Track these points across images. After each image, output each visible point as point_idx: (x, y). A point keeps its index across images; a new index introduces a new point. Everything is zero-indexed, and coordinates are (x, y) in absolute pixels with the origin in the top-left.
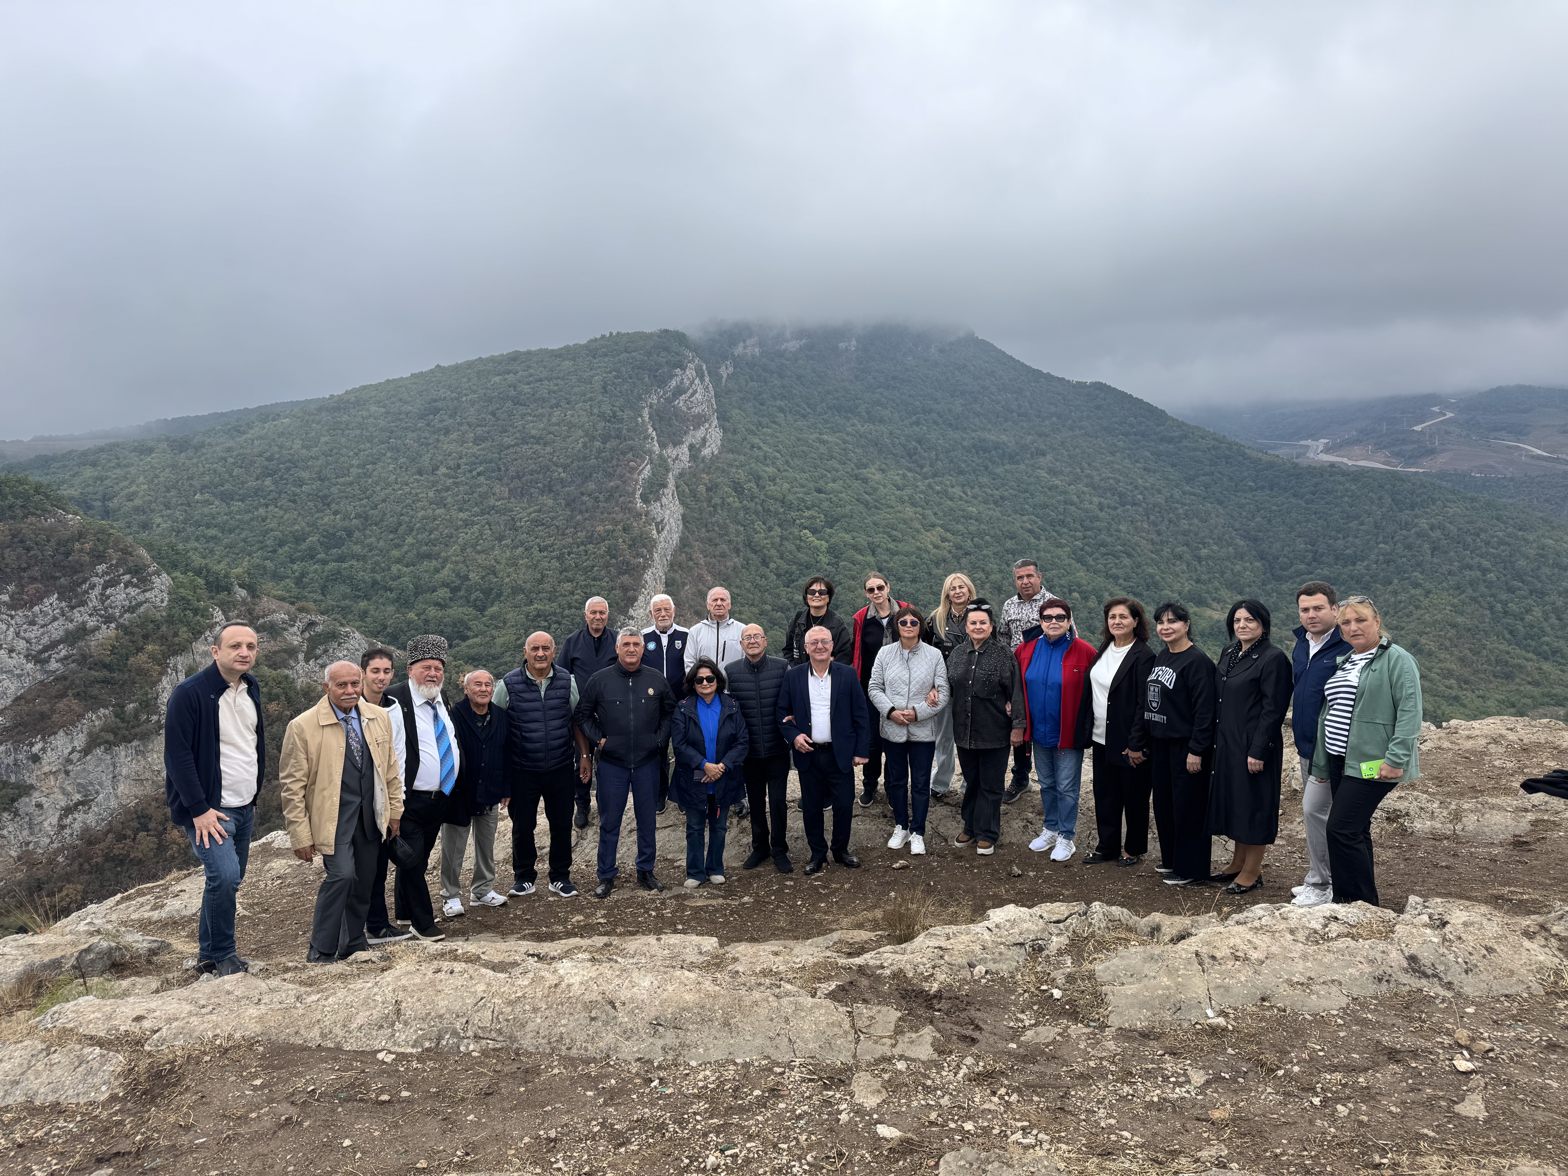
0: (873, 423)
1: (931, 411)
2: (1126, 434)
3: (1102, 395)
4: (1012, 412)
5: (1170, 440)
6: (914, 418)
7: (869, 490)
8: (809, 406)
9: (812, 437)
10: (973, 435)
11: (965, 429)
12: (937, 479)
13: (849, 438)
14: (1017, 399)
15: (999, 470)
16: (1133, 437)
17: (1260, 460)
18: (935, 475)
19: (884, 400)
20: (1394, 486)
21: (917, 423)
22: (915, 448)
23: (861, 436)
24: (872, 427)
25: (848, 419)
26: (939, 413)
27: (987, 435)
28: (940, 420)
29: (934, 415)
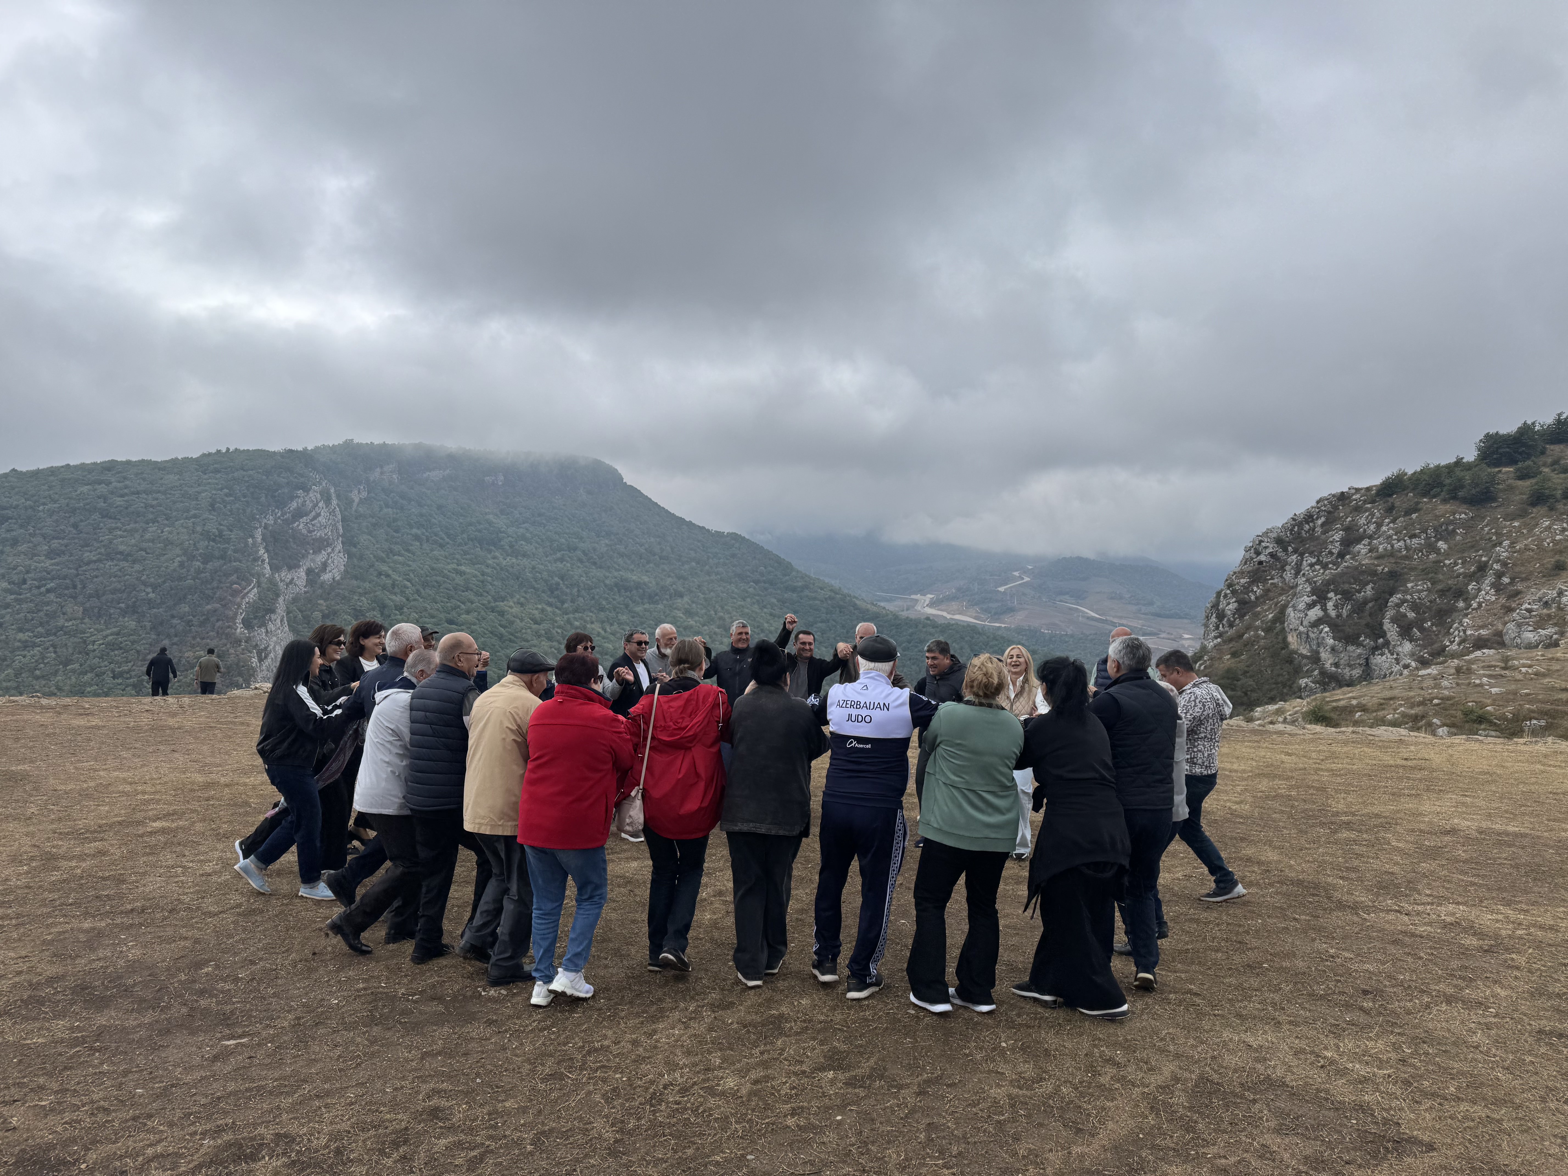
0: (516, 557)
1: (575, 549)
2: (757, 582)
3: (737, 545)
4: (654, 555)
5: (794, 589)
6: (559, 555)
8: (449, 536)
9: (449, 567)
10: (616, 574)
11: (609, 567)
14: (659, 543)
16: (762, 584)
17: (868, 610)
18: (576, 611)
19: (528, 535)
20: (972, 638)
21: (561, 560)
22: (558, 584)
23: (502, 569)
24: (514, 560)
25: (490, 551)
26: (583, 552)
28: (584, 558)
29: (579, 553)
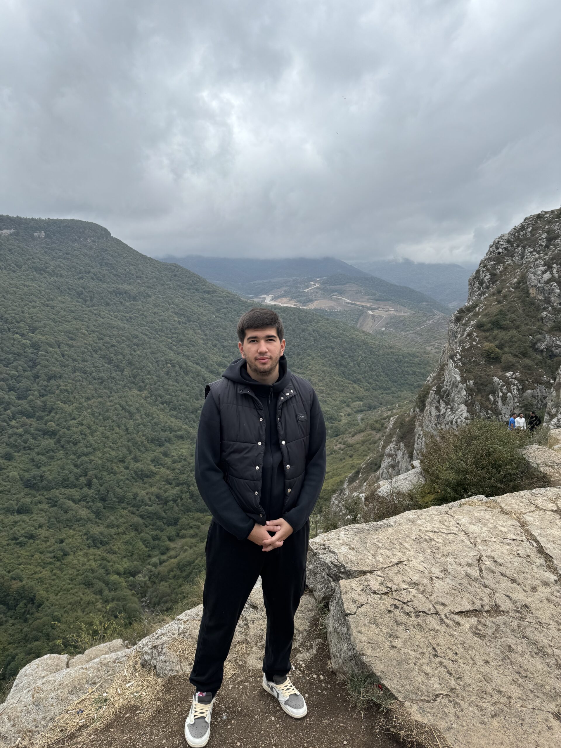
0: (57, 277)
1: (89, 272)
2: (189, 289)
3: (177, 269)
4: (133, 275)
5: (209, 293)
6: (80, 275)
7: (54, 312)
8: (17, 266)
9: (20, 283)
10: (113, 285)
11: (109, 282)
12: (94, 308)
13: (43, 284)
14: (135, 269)
15: (127, 304)
16: (192, 290)
17: (247, 302)
18: (93, 305)
21: (82, 278)
22: (82, 291)
26: (94, 274)
27: (120, 286)
28: (95, 277)
29: (91, 274)
